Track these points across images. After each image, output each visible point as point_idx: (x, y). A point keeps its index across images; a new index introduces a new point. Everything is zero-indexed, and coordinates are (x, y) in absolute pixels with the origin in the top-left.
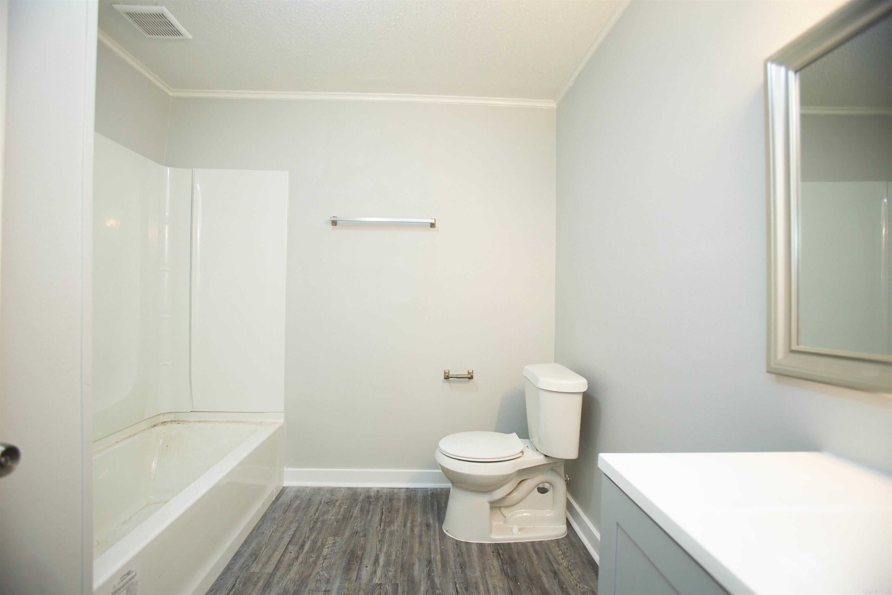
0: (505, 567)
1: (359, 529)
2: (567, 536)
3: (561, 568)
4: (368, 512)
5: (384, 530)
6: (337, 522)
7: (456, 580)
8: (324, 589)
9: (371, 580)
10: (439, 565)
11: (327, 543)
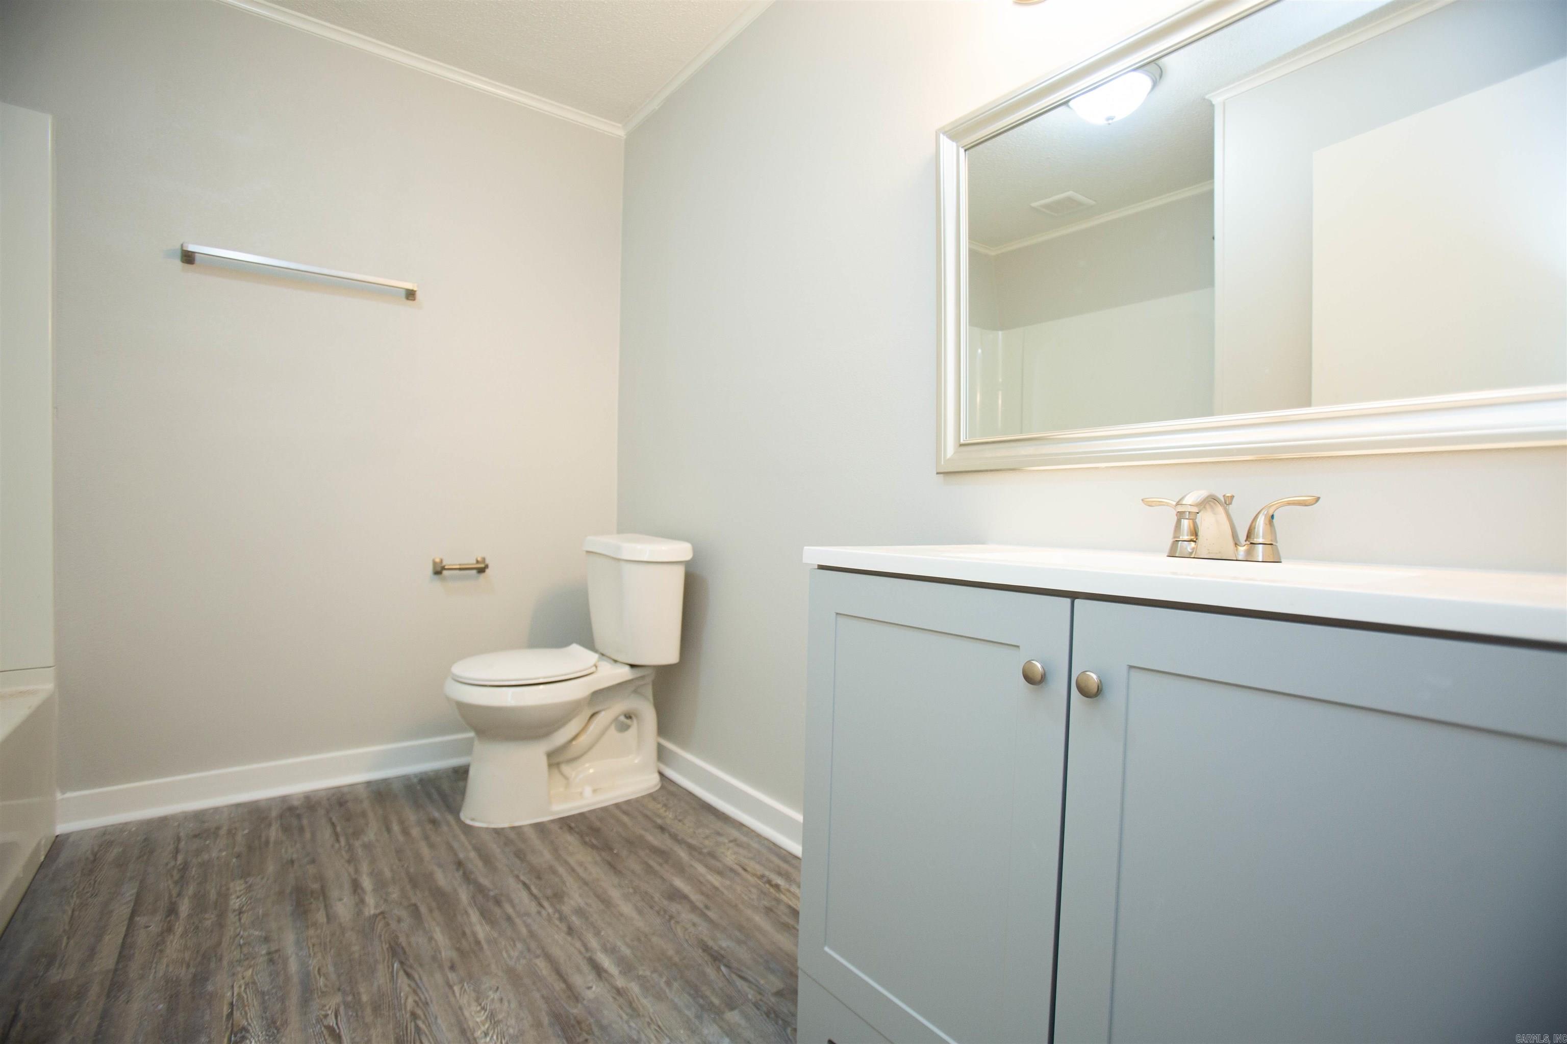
0: (587, 839)
1: (295, 856)
2: (662, 787)
3: (668, 821)
4: (301, 829)
5: (350, 848)
6: (238, 856)
7: (516, 872)
8: (264, 952)
9: (359, 913)
10: (480, 864)
11: (231, 891)
